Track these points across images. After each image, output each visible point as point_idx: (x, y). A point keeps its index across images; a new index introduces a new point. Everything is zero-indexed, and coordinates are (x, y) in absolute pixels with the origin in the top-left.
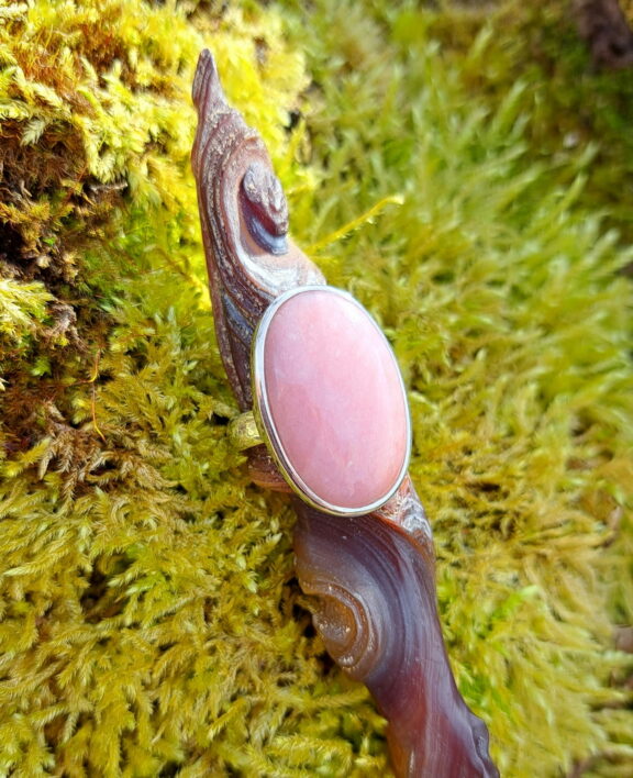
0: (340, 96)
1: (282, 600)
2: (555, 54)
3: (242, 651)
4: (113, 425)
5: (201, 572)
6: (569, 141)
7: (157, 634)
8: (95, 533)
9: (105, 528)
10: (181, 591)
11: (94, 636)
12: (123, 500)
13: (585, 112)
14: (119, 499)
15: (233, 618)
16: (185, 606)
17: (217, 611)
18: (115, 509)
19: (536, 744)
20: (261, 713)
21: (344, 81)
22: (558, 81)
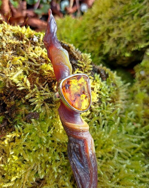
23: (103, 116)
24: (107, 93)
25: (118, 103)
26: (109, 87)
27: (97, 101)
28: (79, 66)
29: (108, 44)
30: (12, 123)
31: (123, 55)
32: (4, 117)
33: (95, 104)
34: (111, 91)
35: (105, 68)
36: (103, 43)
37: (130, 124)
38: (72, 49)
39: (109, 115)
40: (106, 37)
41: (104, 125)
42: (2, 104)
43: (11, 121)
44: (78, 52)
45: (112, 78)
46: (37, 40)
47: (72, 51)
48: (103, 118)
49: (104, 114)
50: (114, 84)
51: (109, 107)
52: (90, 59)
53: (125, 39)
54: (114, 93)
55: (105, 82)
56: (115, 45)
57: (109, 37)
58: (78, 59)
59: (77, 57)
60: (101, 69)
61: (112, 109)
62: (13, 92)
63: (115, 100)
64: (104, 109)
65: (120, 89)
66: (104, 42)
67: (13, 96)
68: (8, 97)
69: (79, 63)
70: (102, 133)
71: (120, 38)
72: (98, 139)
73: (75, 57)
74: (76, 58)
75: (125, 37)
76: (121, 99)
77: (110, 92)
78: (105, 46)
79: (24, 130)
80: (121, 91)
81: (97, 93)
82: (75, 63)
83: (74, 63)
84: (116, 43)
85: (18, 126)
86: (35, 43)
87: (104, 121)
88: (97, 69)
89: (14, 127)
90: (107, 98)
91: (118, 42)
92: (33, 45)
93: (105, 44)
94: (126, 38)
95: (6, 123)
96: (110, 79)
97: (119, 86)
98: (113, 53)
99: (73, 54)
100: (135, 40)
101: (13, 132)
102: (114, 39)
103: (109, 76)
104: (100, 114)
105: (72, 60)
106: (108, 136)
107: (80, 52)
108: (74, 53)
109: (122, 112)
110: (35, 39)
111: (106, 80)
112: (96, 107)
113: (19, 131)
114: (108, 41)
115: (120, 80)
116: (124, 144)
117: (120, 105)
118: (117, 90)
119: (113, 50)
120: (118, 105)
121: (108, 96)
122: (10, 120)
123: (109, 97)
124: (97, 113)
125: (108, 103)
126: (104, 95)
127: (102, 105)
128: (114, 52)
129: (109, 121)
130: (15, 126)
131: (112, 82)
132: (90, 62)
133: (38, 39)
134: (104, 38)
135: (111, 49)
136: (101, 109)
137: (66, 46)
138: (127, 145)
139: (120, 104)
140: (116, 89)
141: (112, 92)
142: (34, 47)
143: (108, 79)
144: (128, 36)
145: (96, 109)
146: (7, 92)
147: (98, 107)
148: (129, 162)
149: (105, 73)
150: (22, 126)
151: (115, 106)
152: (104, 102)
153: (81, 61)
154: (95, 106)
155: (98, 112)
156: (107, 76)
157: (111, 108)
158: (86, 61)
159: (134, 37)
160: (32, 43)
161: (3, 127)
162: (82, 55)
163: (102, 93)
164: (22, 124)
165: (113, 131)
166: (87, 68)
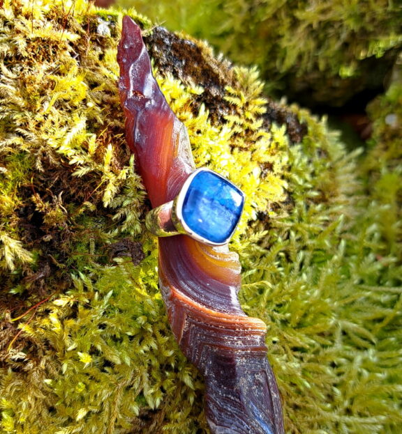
23: (299, 240)
24: (308, 177)
25: (337, 204)
26: (310, 162)
27: (284, 198)
28: (228, 102)
29: (291, 44)
30: (64, 269)
31: (333, 73)
32: (40, 252)
33: (279, 210)
34: (317, 172)
35: (294, 108)
36: (277, 41)
37: (371, 257)
38: (208, 55)
39: (316, 235)
40: (287, 22)
41: (302, 264)
42: (33, 217)
43: (60, 263)
44: (224, 63)
45: (317, 136)
46: (108, 31)
47: (207, 59)
48: (299, 245)
49: (303, 235)
50: (323, 152)
51: (315, 214)
52: (259, 82)
53: (341, 26)
54: (324, 176)
55: (298, 147)
56: (312, 45)
57: (295, 23)
58: (226, 84)
59: (222, 76)
60: (286, 112)
61: (323, 221)
62: (59, 182)
63: (327, 196)
64: (301, 220)
65: (339, 164)
66: (280, 37)
67: (60, 191)
68: (46, 196)
69: (230, 94)
70: (301, 285)
71: (328, 24)
72: (291, 300)
73: (217, 76)
74: (221, 81)
75: (343, 17)
76: (343, 193)
77: (313, 174)
78: (285, 50)
79: (98, 284)
80: (340, 170)
81: (283, 177)
82: (218, 94)
83: (215, 95)
84: (316, 38)
85: (81, 274)
86: (101, 38)
87: (302, 254)
88: (276, 111)
89: (70, 278)
90: (307, 189)
91: (321, 36)
92: (98, 45)
93: (284, 43)
94: (346, 23)
95: (47, 268)
96: (312, 139)
97: (336, 156)
98: (306, 67)
99: (210, 69)
100: (370, 28)
101: (68, 292)
102: (310, 26)
103: (310, 129)
104: (293, 234)
105: (210, 86)
106: (317, 293)
107: (230, 63)
108: (214, 66)
109: (347, 227)
110: (103, 29)
111: (301, 142)
112: (281, 217)
113: (85, 289)
114: (292, 35)
115: (337, 142)
116: (358, 310)
117: (342, 209)
118: (331, 168)
119: (305, 58)
120: (335, 209)
121: (309, 186)
122: (58, 259)
123: (312, 189)
124: (283, 233)
125: (312, 205)
126: (301, 182)
127: (296, 211)
128: (310, 65)
129: (315, 253)
130: (73, 276)
131: (318, 145)
132: (259, 91)
133: (109, 26)
134: (279, 25)
135: (300, 57)
136: (292, 221)
137: (189, 46)
138: (365, 312)
139: (341, 207)
140: (328, 165)
141: (319, 175)
142: (99, 50)
143: (305, 137)
144: (350, 16)
145: (282, 220)
146: (42, 182)
147: (286, 215)
148: (374, 356)
149: (297, 121)
150: (91, 275)
151: (330, 210)
152: (301, 202)
153: (235, 89)
154: (278, 213)
155: (286, 229)
156: (304, 129)
157: (321, 218)
158: (247, 89)
159: (367, 18)
160: (96, 41)
161: (42, 278)
162: (234, 73)
163: (295, 177)
164: (91, 270)
165: (328, 277)
166: (251, 107)
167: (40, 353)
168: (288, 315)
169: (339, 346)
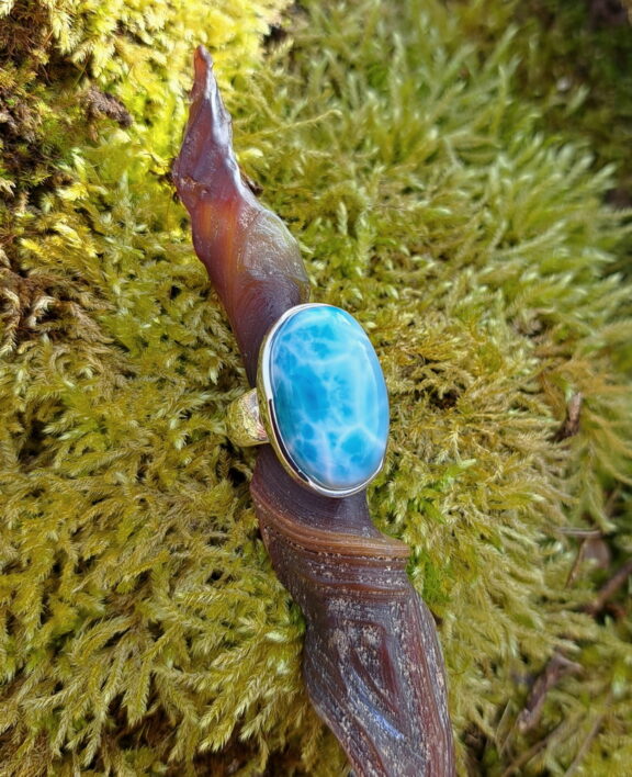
0: (327, 21)
1: (219, 463)
2: (556, 9)
3: (174, 509)
4: (59, 276)
5: (134, 423)
6: (563, 85)
7: (88, 484)
8: (33, 378)
9: (42, 375)
10: (117, 444)
11: (27, 485)
12: (62, 349)
13: (582, 62)
14: (58, 347)
15: (164, 471)
16: (119, 459)
17: (152, 466)
18: (54, 357)
19: (478, 632)
20: (189, 571)
21: (332, 8)
22: (556, 33)
23: (340, 58)
39: (358, 43)
48: (343, 65)
49: (341, 49)
87: (352, 78)
106: (397, 112)
167: (73, 293)
168: (375, 150)
169: (457, 166)
